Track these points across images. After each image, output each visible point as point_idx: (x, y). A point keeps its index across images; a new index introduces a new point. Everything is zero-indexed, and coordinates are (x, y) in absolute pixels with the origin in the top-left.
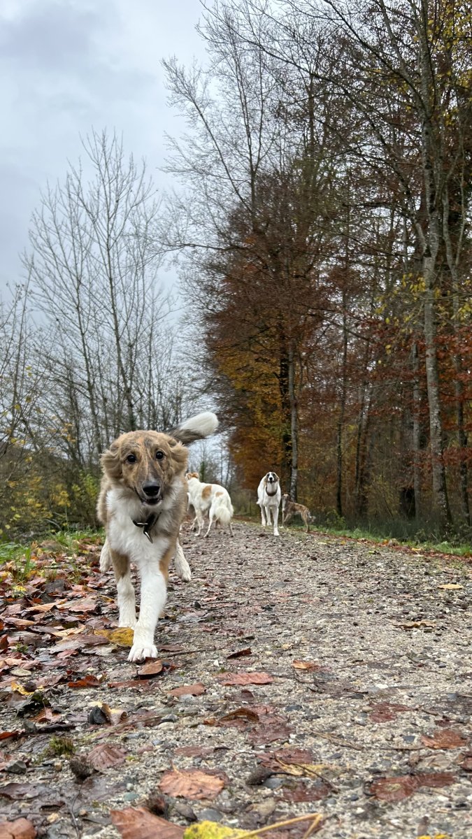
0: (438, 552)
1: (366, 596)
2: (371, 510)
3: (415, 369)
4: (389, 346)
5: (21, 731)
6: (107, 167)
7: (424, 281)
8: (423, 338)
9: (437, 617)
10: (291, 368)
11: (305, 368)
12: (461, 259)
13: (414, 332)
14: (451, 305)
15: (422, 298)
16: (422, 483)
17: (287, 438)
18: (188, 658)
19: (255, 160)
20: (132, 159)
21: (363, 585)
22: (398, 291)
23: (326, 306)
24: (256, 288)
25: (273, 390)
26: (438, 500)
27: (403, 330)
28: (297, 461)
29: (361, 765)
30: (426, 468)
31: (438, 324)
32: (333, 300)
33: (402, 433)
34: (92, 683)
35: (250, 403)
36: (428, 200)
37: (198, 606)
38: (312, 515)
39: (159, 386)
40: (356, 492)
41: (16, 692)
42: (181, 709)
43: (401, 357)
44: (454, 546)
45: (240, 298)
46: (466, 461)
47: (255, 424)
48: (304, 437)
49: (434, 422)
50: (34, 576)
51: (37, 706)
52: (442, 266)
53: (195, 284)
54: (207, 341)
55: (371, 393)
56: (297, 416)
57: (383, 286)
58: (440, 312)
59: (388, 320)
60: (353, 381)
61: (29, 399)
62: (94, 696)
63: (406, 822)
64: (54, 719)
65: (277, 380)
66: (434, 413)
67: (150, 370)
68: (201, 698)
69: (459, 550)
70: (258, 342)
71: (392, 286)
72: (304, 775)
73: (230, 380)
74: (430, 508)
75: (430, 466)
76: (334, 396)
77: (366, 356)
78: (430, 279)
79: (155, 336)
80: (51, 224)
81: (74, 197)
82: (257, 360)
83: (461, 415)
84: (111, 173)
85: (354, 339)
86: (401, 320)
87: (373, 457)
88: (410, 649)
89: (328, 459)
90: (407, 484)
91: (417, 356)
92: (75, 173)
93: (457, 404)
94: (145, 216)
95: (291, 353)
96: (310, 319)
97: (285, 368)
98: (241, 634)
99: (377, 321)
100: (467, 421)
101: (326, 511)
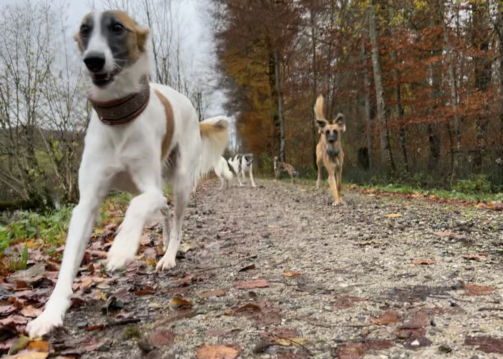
0: (386, 192)
1: (334, 225)
3: (365, 63)
4: (345, 48)
5: (105, 324)
8: (369, 40)
9: (383, 237)
10: (276, 67)
11: (287, 67)
13: (362, 37)
14: (388, 15)
15: (367, 12)
16: (373, 144)
17: (276, 118)
18: (213, 272)
21: (331, 218)
22: (350, 8)
23: (299, 21)
24: (249, 12)
25: (265, 83)
26: (385, 155)
27: (355, 36)
28: (284, 133)
30: (376, 132)
31: (379, 30)
32: (304, 17)
33: (357, 109)
34: (150, 291)
35: (250, 94)
37: (218, 238)
38: (296, 170)
39: (185, 86)
41: (101, 299)
42: (209, 306)
43: (355, 55)
44: (398, 187)
45: (238, 20)
46: (403, 126)
47: (253, 109)
48: (288, 116)
49: (380, 100)
50: (109, 222)
53: (206, 13)
54: (217, 53)
55: (334, 82)
56: (283, 102)
57: (339, 5)
58: (380, 21)
59: (343, 29)
60: (321, 74)
62: (152, 300)
64: (126, 315)
65: (268, 77)
66: (379, 93)
67: (179, 76)
68: (222, 298)
69: (400, 190)
70: (253, 51)
71: (345, 4)
73: (234, 79)
74: (380, 161)
75: (378, 131)
76: (308, 86)
77: (329, 56)
79: (180, 51)
82: (252, 64)
83: (399, 93)
85: (321, 44)
86: (353, 28)
88: (364, 260)
89: (306, 130)
90: (363, 145)
91: (365, 53)
93: (395, 86)
95: (276, 57)
96: (289, 32)
97: (273, 68)
98: (248, 254)
99: (336, 31)
100: (404, 98)
101: (306, 168)
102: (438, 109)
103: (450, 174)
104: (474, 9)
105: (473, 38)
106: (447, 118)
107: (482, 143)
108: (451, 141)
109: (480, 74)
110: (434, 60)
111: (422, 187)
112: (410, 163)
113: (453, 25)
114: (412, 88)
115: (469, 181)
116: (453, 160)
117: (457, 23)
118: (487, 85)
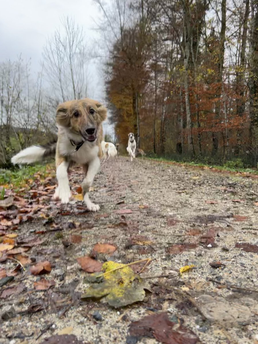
0: (190, 166)
1: (165, 182)
2: (166, 151)
3: (181, 100)
4: (172, 92)
5: (45, 231)
6: (69, 29)
7: (184, 68)
8: (184, 88)
9: (190, 189)
10: (136, 100)
11: (142, 100)
12: (198, 59)
13: (181, 86)
14: (194, 76)
15: (183, 74)
16: (184, 141)
17: (135, 126)
18: (102, 204)
19: (122, 25)
20: (78, 26)
21: (164, 178)
22: (175, 71)
23: (149, 77)
24: (124, 71)
25: (130, 108)
26: (190, 147)
27: (177, 86)
28: (139, 134)
29: (164, 241)
31: (189, 83)
32: (151, 75)
33: (177, 123)
34: (69, 214)
35: (122, 113)
36: (185, 38)
37: (105, 186)
40: (160, 145)
41: (43, 217)
42: (100, 222)
43: (177, 96)
44: (196, 163)
45: (118, 75)
46: (200, 133)
47: (124, 121)
48: (141, 125)
49: (188, 119)
50: (47, 177)
51: (50, 222)
52: (190, 62)
53: (101, 71)
54: (106, 91)
55: (166, 109)
56: (139, 117)
57: (169, 70)
58: (190, 79)
59: (171, 82)
60: (159, 104)
61: (43, 114)
62: (70, 218)
63: (180, 261)
64: (56, 226)
65: (132, 105)
66: (188, 116)
68: (107, 218)
69: (197, 165)
70: (125, 91)
71: (173, 70)
72: (144, 245)
73: (115, 105)
74: (187, 150)
75: (187, 135)
76: (152, 110)
77: (163, 96)
78: (186, 67)
80: (49, 50)
81: (58, 40)
82: (124, 98)
83: (198, 116)
84: (70, 30)
85: (159, 89)
86: (176, 82)
87: (167, 132)
88: (181, 200)
89: (150, 133)
90: (179, 142)
91: (182, 95)
92: (58, 31)
93: (196, 112)
94: (83, 46)
95: (136, 95)
96: (143, 82)
97: (134, 100)
98: (121, 196)
99: (167, 83)
100: (200, 118)
101: (150, 152)
102: (217, 125)
103: (223, 158)
104: (237, 75)
105: (237, 89)
106: (222, 129)
107: (239, 143)
108: (224, 141)
109: (239, 108)
110: (216, 100)
111: (208, 164)
112: (203, 151)
113: (226, 83)
114: (205, 113)
115: (232, 162)
116: (224, 151)
117: (229, 82)
118: (243, 113)
